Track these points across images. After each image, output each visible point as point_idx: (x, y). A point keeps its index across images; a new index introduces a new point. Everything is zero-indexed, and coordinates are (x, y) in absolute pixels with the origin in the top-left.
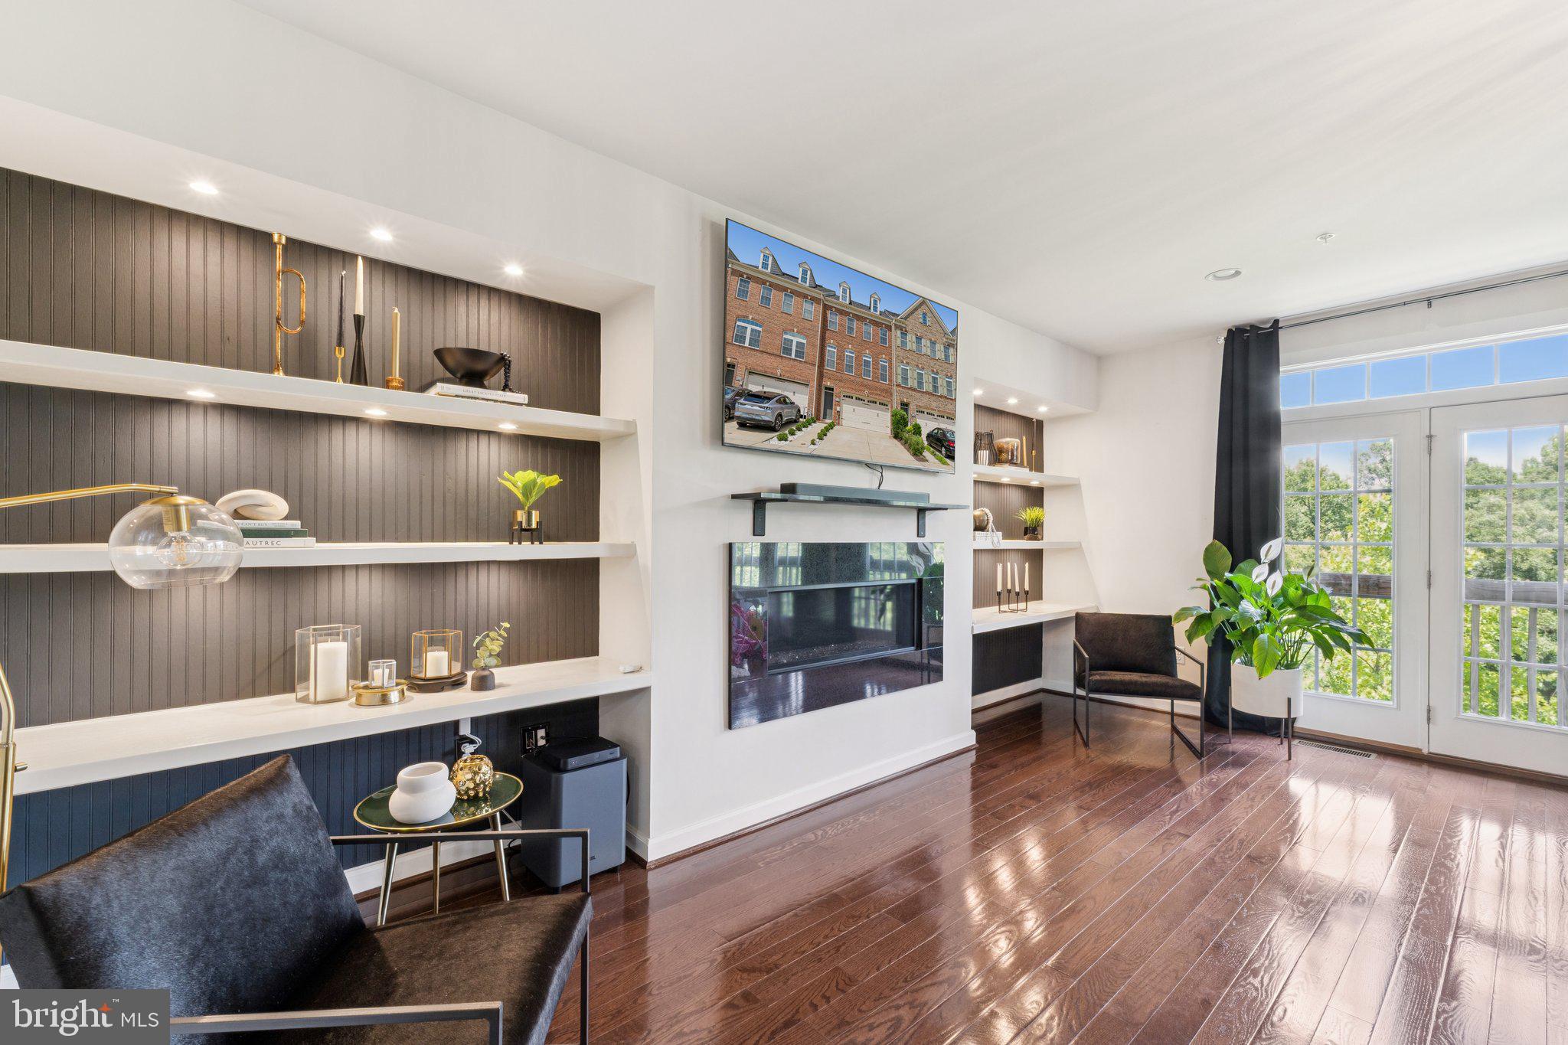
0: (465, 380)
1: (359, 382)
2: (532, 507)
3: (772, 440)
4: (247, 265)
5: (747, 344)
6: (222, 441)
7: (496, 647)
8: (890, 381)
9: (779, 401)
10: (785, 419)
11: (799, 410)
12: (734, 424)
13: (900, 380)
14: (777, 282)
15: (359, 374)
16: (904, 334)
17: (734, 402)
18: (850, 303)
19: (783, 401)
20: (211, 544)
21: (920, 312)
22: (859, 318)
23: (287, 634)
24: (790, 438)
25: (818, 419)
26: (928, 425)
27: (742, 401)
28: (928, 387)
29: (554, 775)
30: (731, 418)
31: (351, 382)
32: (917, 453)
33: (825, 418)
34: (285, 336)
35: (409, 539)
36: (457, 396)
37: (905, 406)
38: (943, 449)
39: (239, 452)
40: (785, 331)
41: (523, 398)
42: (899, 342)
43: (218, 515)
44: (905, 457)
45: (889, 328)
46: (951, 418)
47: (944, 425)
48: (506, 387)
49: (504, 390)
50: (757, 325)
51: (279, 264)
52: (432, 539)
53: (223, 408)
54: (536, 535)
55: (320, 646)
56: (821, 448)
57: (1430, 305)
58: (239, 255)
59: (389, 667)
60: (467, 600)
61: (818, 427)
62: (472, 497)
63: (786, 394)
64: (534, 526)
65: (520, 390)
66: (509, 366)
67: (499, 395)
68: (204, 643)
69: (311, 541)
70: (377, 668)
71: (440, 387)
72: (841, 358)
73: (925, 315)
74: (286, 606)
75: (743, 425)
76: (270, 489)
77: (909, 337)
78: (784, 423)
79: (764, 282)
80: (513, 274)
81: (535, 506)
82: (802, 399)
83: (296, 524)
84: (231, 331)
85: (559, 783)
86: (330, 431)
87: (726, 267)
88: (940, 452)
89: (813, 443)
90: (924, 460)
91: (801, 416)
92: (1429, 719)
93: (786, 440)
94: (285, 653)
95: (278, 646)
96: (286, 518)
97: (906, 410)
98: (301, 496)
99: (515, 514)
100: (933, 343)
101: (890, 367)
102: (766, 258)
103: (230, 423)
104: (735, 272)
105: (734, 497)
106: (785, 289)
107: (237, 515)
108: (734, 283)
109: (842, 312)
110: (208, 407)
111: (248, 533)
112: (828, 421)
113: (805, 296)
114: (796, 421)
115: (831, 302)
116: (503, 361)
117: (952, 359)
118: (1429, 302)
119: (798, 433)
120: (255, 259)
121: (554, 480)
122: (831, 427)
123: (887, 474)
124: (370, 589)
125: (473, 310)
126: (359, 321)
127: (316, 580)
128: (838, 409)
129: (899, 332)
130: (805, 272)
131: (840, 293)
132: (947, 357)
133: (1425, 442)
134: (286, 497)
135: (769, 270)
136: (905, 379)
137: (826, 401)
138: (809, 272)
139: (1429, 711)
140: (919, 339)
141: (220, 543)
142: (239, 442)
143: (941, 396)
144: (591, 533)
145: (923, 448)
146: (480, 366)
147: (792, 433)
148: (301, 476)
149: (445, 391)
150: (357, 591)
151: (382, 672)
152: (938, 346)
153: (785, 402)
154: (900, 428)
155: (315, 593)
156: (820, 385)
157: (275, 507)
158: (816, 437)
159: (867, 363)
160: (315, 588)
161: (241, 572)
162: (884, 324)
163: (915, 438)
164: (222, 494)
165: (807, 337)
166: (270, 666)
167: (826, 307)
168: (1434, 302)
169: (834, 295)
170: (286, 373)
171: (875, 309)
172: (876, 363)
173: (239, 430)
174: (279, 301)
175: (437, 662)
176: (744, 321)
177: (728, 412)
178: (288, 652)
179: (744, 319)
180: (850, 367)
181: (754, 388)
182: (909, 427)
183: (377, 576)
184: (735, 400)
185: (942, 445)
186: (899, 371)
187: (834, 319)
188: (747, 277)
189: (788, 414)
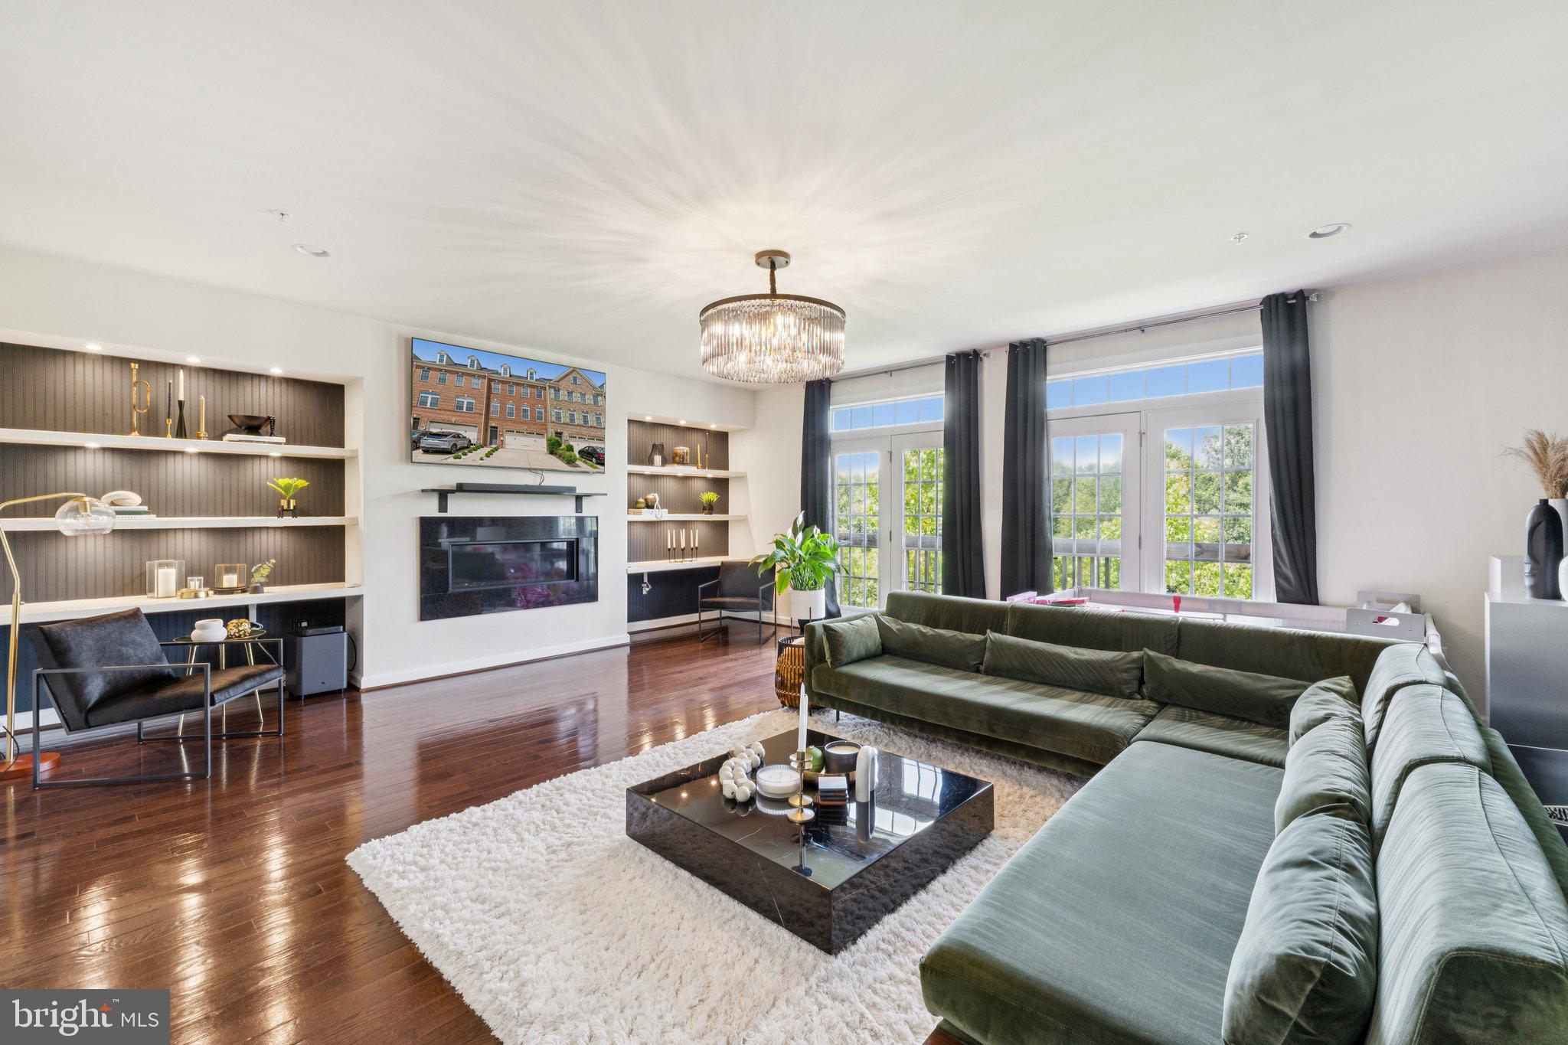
0: (246, 431)
1: (181, 437)
2: (290, 498)
3: (450, 459)
4: (117, 375)
5: (428, 406)
6: (104, 466)
7: (265, 571)
8: (546, 419)
9: (453, 437)
10: (458, 447)
11: (470, 441)
12: (420, 451)
13: (554, 419)
14: (452, 369)
15: (181, 432)
16: (557, 390)
17: (419, 439)
18: (511, 376)
19: (458, 436)
20: (101, 518)
21: (571, 377)
22: (517, 384)
23: (142, 565)
24: (463, 457)
25: (485, 445)
26: (578, 446)
27: (425, 438)
28: (579, 420)
29: (298, 638)
30: (417, 448)
31: (176, 437)
32: (570, 462)
33: (491, 444)
34: (139, 415)
35: (215, 515)
36: (239, 441)
37: (559, 434)
38: (594, 459)
39: (113, 471)
40: (457, 397)
41: (283, 440)
42: (553, 396)
43: (103, 504)
44: (560, 465)
45: (545, 389)
46: (601, 439)
47: (594, 444)
48: (271, 434)
49: (271, 435)
50: (436, 395)
51: (135, 379)
52: (230, 515)
53: (104, 450)
54: (295, 513)
55: (159, 570)
56: (487, 462)
58: (112, 371)
59: (200, 580)
60: (253, 548)
61: (486, 450)
62: (256, 493)
63: (459, 432)
64: (292, 508)
65: (281, 435)
66: (274, 423)
67: (267, 438)
68: (95, 568)
69: (153, 517)
70: (192, 580)
71: (229, 436)
72: (503, 407)
73: (575, 379)
74: (141, 550)
75: (427, 451)
76: (132, 490)
77: (561, 392)
78: (459, 448)
79: (441, 370)
80: (277, 371)
81: (293, 497)
82: (472, 435)
83: (146, 508)
84: (108, 410)
85: (301, 643)
86: (166, 459)
87: (412, 364)
88: (592, 461)
89: (482, 459)
90: (577, 466)
91: (472, 445)
93: (460, 458)
94: (141, 575)
95: (136, 573)
96: (141, 505)
97: (561, 437)
98: (149, 494)
99: (280, 502)
100: (583, 395)
101: (546, 411)
102: (442, 356)
103: (108, 457)
104: (418, 367)
105: (423, 491)
106: (457, 373)
107: (113, 504)
108: (418, 372)
109: (503, 382)
110: (95, 450)
111: (118, 513)
112: (494, 446)
113: (473, 376)
114: (467, 448)
115: (494, 376)
116: (270, 420)
117: (600, 403)
119: (469, 454)
120: (122, 372)
121: (302, 483)
122: (496, 449)
123: (545, 474)
124: (192, 542)
125: (256, 390)
126: (181, 404)
127: (158, 537)
128: (502, 439)
129: (552, 391)
130: (472, 361)
131: (502, 371)
132: (596, 403)
133: (889, 455)
134: (140, 494)
135: (444, 363)
136: (559, 418)
137: (492, 435)
138: (476, 362)
140: (570, 393)
141: (105, 517)
142: (113, 466)
143: (591, 427)
144: (340, 511)
145: (576, 459)
146: (256, 423)
147: (465, 454)
148: (149, 483)
149: (232, 439)
150: (184, 542)
151: (195, 583)
152: (587, 397)
153: (459, 437)
154: (554, 448)
155: (158, 543)
156: (486, 424)
157: (134, 500)
158: (484, 456)
159: (525, 411)
160: (158, 540)
161: (114, 532)
162: (540, 387)
163: (568, 453)
164: (104, 494)
165: (475, 398)
166: (132, 581)
167: (490, 380)
169: (497, 373)
170: (141, 434)
171: (532, 378)
172: (533, 411)
173: (113, 460)
174: (134, 397)
175: (230, 580)
176: (426, 393)
177: (415, 445)
178: (142, 574)
179: (426, 392)
180: (511, 414)
181: (434, 430)
182: (563, 446)
183: (195, 535)
184: (420, 438)
185: (594, 457)
186: (553, 413)
187: (497, 388)
188: (427, 369)
189: (460, 443)
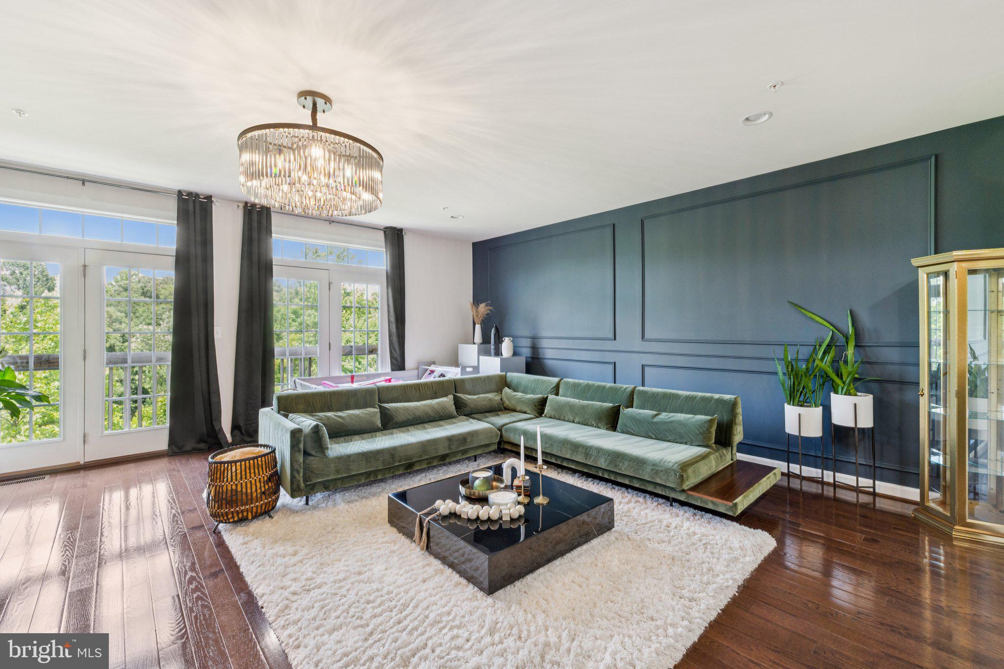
57: (83, 184)
92: (84, 441)
118: (84, 182)
133: (82, 268)
139: (85, 436)
168: (86, 183)
